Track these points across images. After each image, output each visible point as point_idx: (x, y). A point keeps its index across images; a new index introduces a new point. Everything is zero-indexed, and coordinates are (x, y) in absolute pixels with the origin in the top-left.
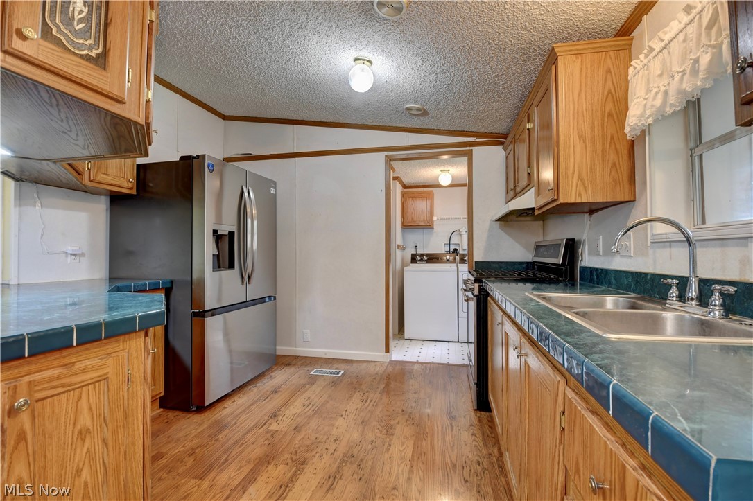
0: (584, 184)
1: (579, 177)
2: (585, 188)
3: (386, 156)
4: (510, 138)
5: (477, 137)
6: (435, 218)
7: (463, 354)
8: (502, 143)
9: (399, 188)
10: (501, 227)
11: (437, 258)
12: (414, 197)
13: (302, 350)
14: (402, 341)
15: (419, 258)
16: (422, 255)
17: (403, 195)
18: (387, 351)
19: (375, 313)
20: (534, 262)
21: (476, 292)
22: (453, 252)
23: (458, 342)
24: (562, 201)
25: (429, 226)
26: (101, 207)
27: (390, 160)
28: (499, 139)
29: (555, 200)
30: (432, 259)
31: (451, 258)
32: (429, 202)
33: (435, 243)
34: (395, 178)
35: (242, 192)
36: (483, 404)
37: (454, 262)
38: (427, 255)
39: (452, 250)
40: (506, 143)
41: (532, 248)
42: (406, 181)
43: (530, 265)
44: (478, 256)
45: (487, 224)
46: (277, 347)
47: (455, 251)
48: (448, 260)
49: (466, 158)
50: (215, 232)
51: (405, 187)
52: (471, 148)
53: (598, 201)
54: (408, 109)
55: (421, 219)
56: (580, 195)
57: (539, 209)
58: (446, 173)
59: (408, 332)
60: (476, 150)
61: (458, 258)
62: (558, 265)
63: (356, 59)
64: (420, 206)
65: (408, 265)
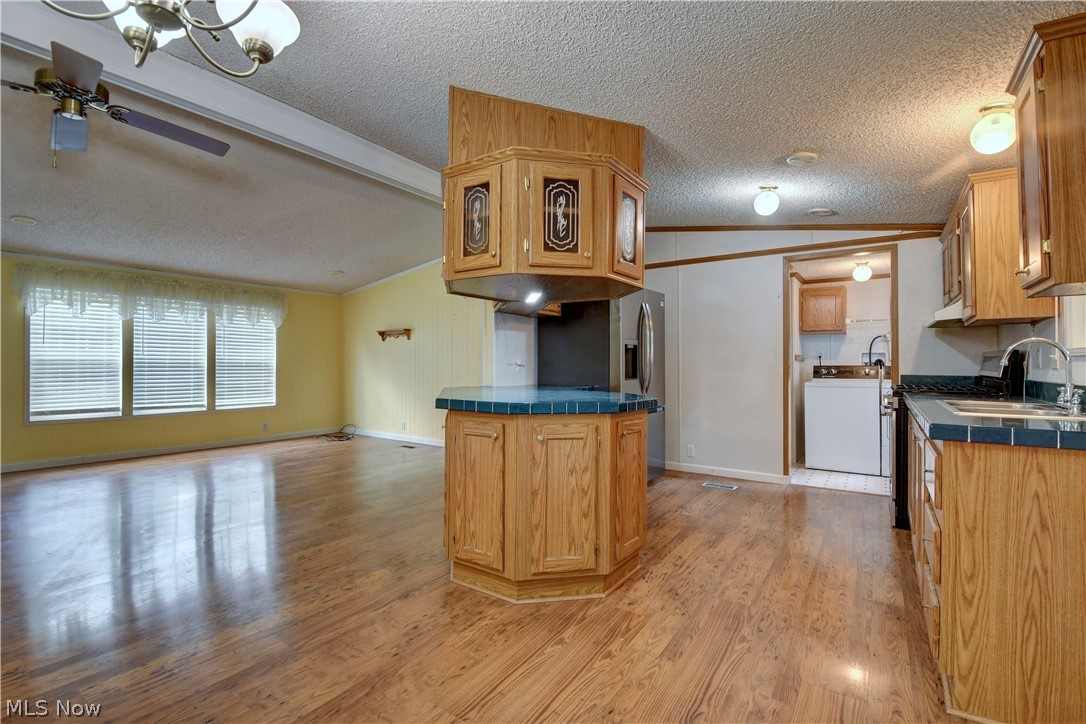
0: (1003, 301)
1: (998, 295)
2: (1004, 304)
3: (784, 258)
4: (947, 229)
5: (903, 229)
6: (848, 321)
7: (885, 487)
8: (939, 235)
9: (796, 285)
10: (938, 335)
11: (852, 372)
12: (817, 294)
13: (686, 466)
14: (803, 470)
15: (824, 372)
16: (829, 368)
17: (802, 293)
18: (786, 472)
19: (772, 430)
20: (982, 376)
21: (896, 406)
22: (876, 364)
23: (881, 475)
24: (978, 317)
25: (839, 330)
26: (531, 327)
27: (788, 260)
28: (935, 230)
29: (974, 316)
30: (844, 372)
31: (872, 372)
32: (839, 300)
33: (850, 352)
34: (792, 275)
35: (642, 307)
36: (902, 522)
37: (876, 376)
38: (836, 367)
39: (874, 360)
40: (942, 235)
41: (981, 358)
42: (806, 275)
43: (979, 380)
44: (906, 369)
45: (918, 331)
46: (666, 462)
47: (879, 363)
48: (867, 375)
49: (889, 254)
50: (626, 346)
51: (805, 282)
52: (895, 242)
53: (1019, 316)
54: (813, 213)
55: (828, 322)
56: (999, 312)
57: (967, 320)
58: (862, 268)
59: (810, 459)
60: (901, 244)
61: (882, 372)
62: (998, 378)
63: (762, 188)
64: (827, 305)
65: (809, 380)
